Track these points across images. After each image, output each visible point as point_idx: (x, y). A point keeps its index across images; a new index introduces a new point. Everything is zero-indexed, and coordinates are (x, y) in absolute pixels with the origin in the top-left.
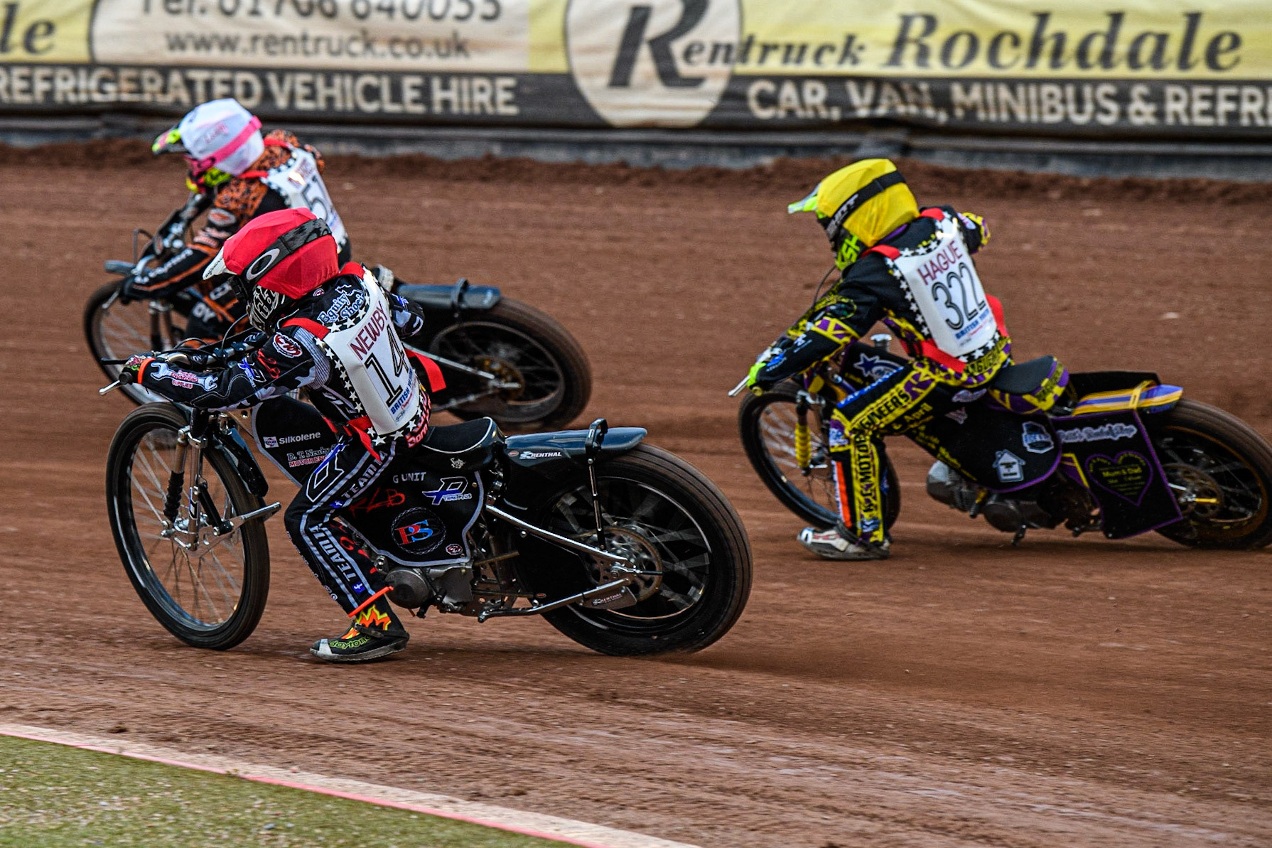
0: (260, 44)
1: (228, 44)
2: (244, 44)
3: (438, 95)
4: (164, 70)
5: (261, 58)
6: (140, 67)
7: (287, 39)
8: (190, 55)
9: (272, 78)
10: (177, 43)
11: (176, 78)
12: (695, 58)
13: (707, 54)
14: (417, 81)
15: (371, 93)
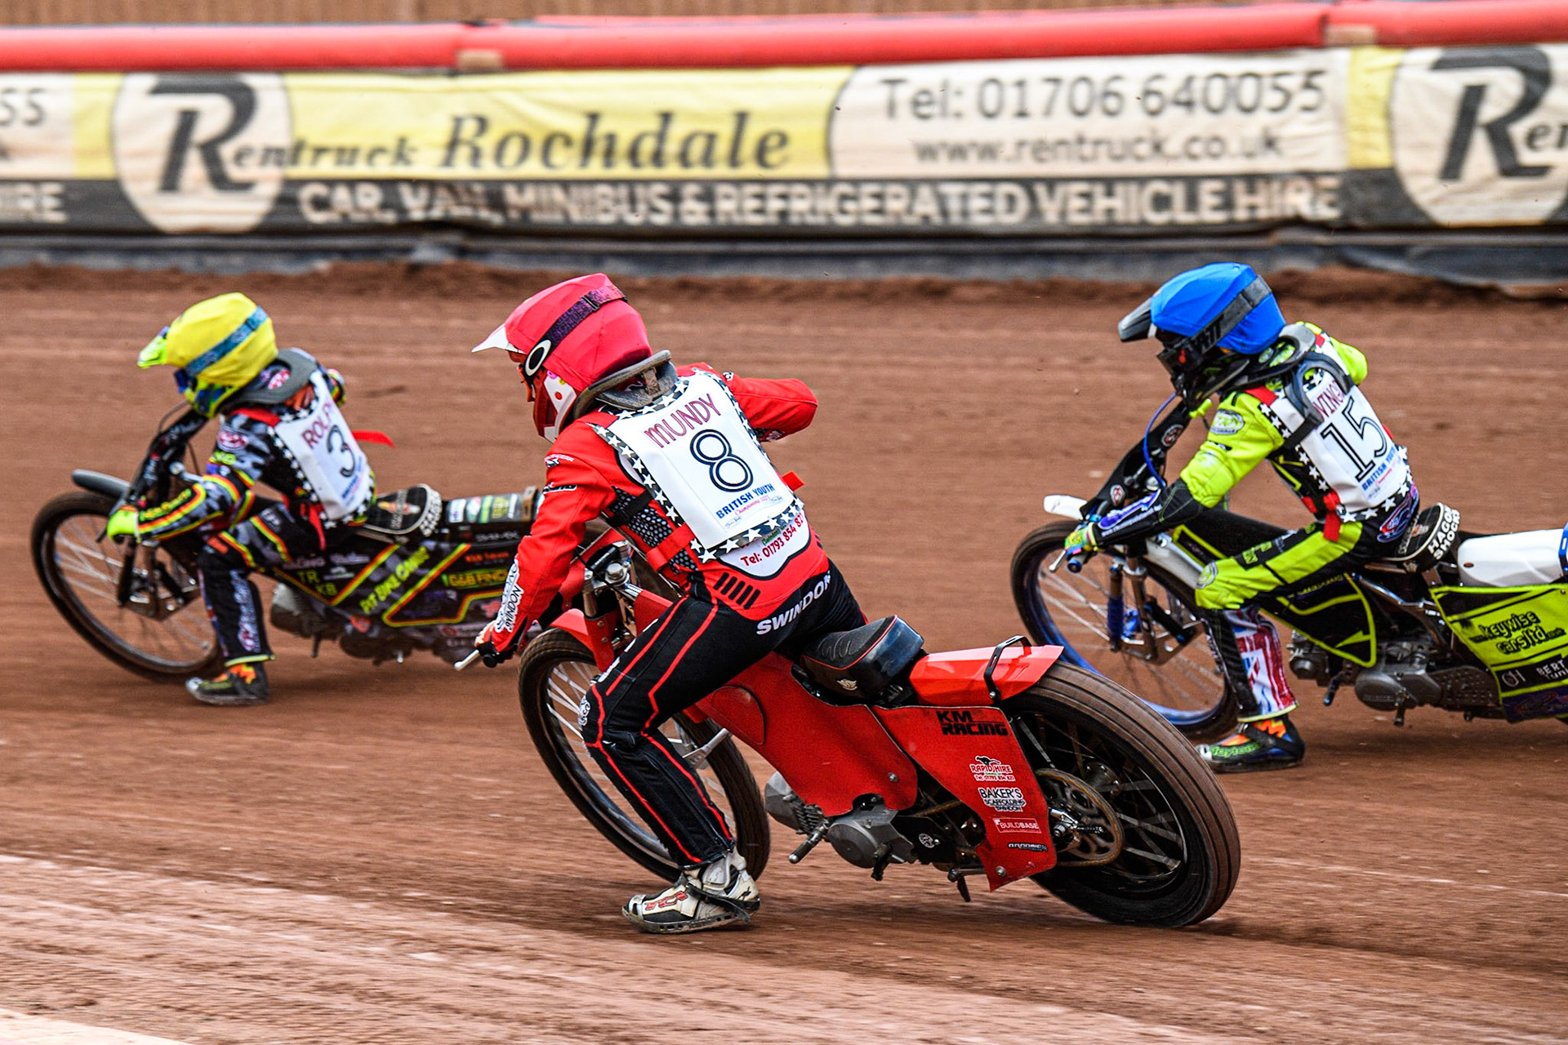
0: (1026, 152)
1: (989, 151)
2: (1008, 150)
3: (1242, 199)
4: (912, 184)
5: (1028, 167)
6: (883, 181)
7: (1062, 143)
8: (943, 167)
9: (1041, 190)
10: (927, 152)
11: (925, 192)
12: (1539, 142)
13: (1553, 138)
14: (1217, 185)
15: (1161, 202)
